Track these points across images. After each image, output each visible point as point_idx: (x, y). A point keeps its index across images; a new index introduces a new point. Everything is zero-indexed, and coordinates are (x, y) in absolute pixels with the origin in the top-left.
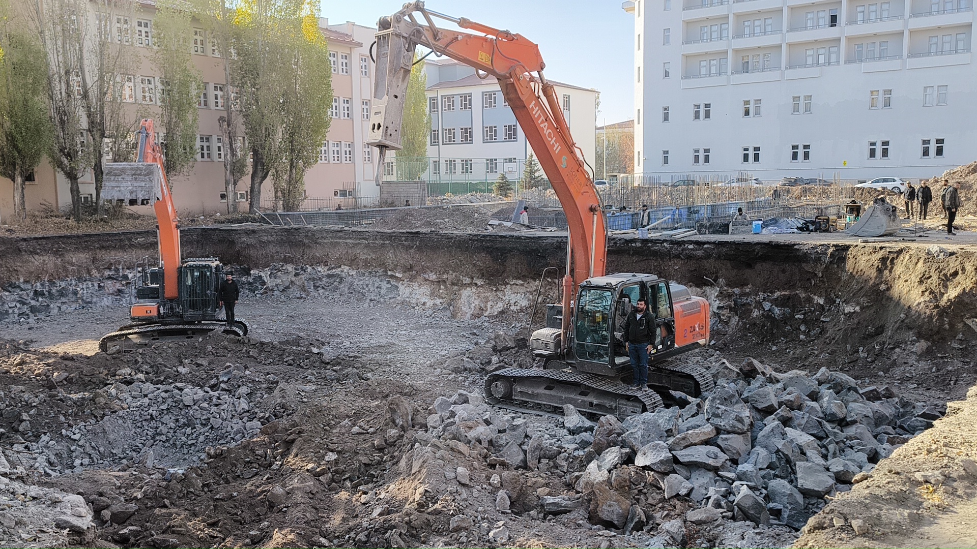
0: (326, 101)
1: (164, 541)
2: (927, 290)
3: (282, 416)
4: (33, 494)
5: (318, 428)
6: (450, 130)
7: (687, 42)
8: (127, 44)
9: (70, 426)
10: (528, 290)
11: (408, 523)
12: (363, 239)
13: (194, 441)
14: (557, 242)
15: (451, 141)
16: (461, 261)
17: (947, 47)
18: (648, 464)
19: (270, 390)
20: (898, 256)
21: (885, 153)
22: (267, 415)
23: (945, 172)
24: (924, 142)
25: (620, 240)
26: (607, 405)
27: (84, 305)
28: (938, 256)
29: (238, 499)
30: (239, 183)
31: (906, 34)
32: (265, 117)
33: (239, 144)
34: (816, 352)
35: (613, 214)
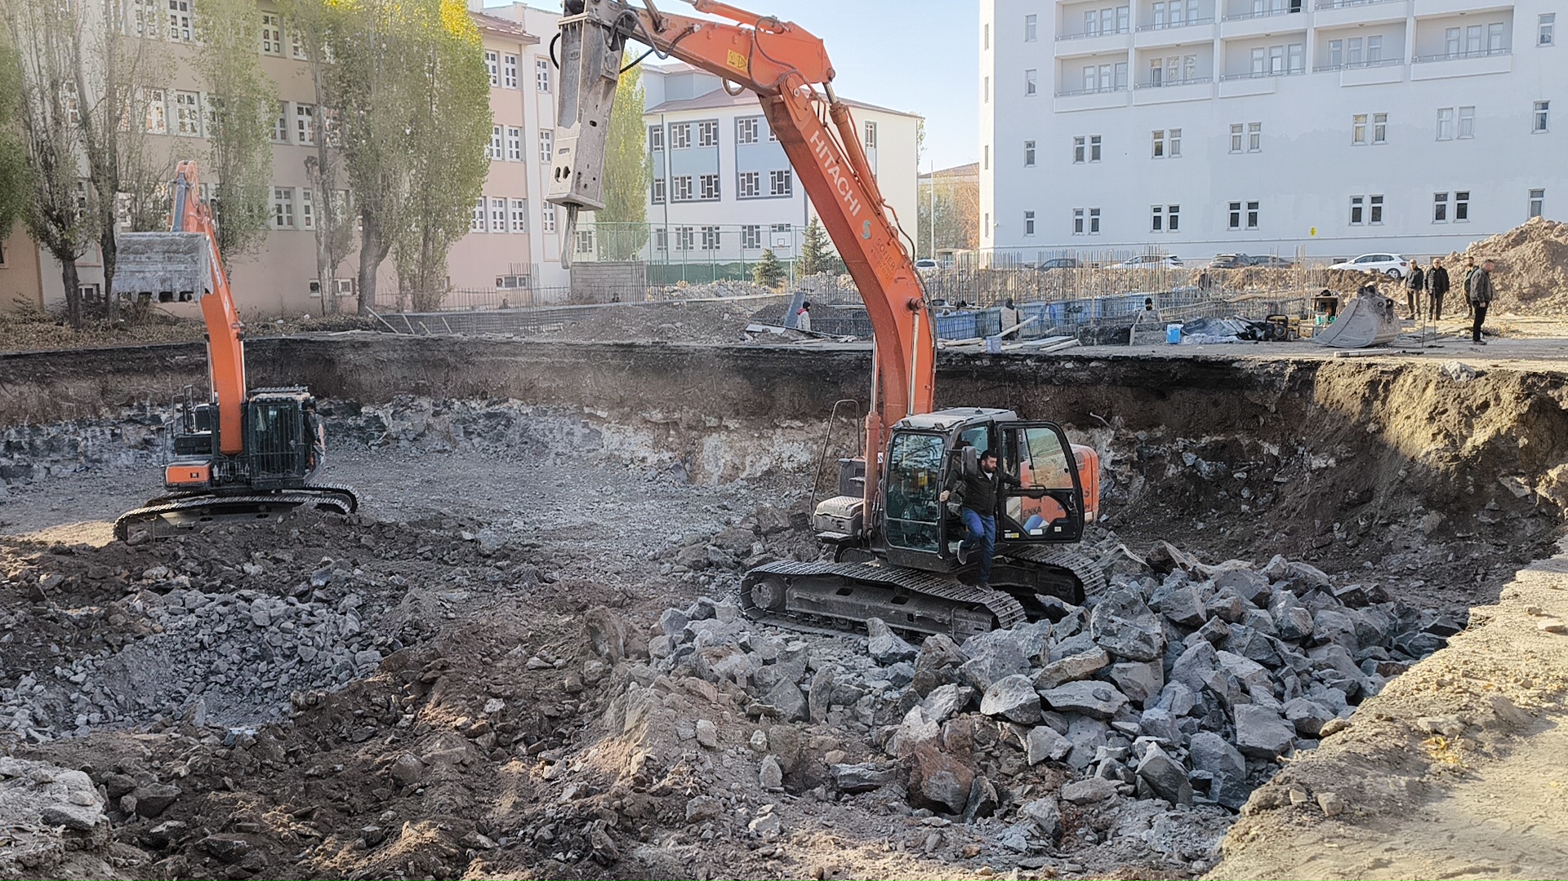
0: (482, 131)
1: (224, 844)
2: (1440, 432)
3: (415, 642)
4: (6, 770)
5: (473, 660)
6: (683, 179)
7: (1063, 36)
8: (153, 37)
9: (68, 660)
10: (811, 436)
11: (620, 810)
12: (543, 355)
13: (273, 684)
14: (857, 358)
15: (685, 196)
16: (702, 390)
17: (1474, 46)
18: (1001, 711)
19: (394, 600)
20: (1395, 378)
21: (1376, 215)
22: (390, 641)
23: (1471, 245)
24: (1438, 197)
25: (956, 355)
26: (937, 618)
27: (89, 465)
28: (1458, 377)
29: (343, 776)
30: (339, 265)
31: (1411, 24)
32: (381, 158)
33: (339, 202)
34: (1267, 532)
35: (946, 313)
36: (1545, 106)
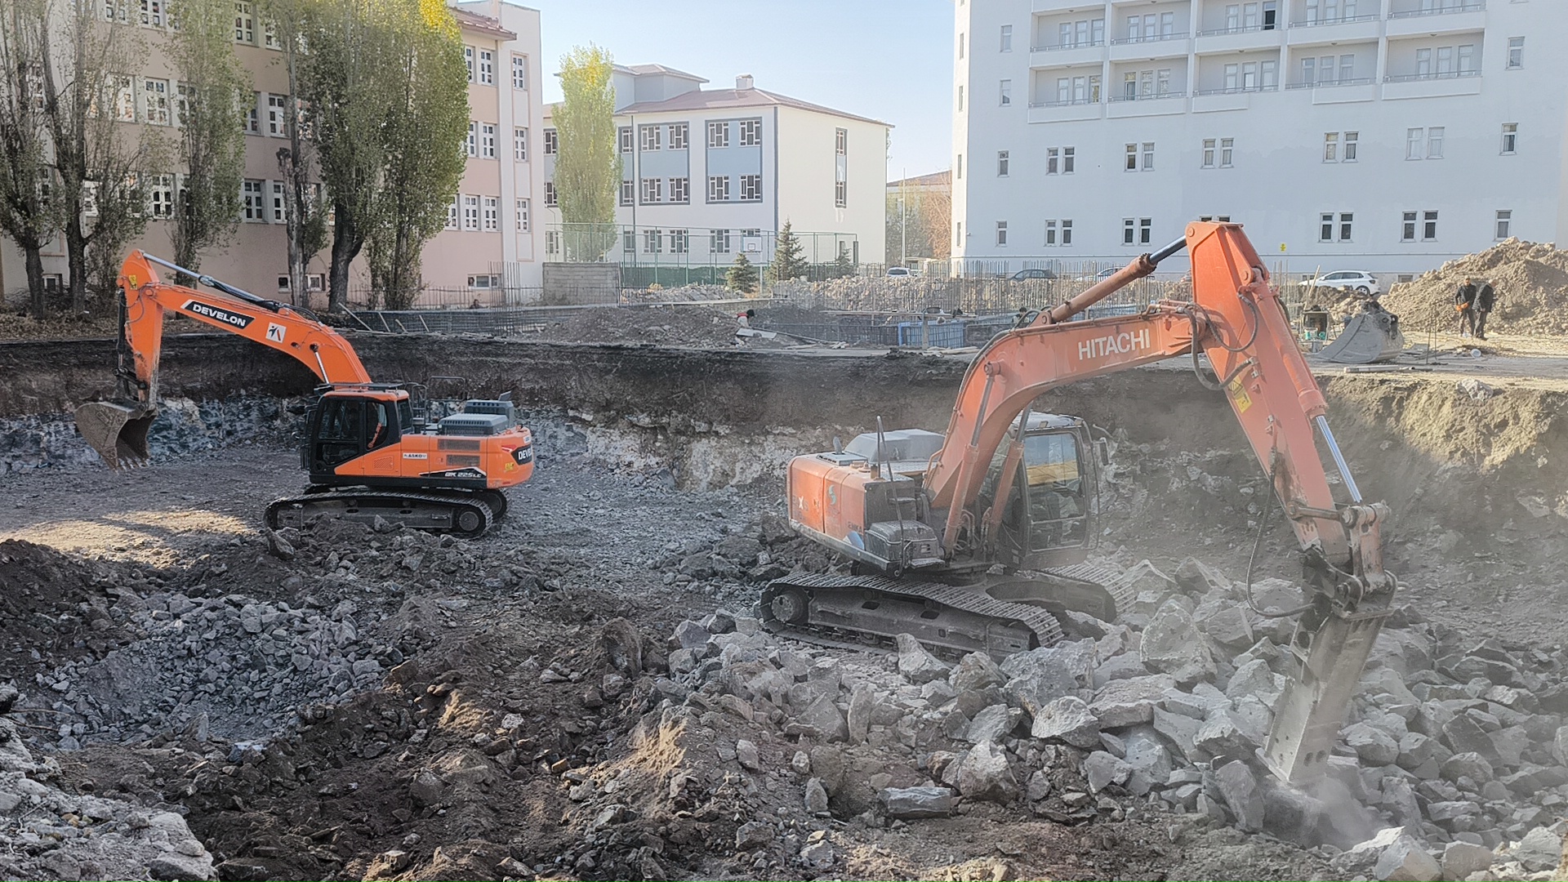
0: (460, 126)
1: (242, 870)
2: (1458, 450)
3: (416, 651)
4: (94, 812)
5: (483, 671)
6: (652, 181)
7: (1038, 47)
8: (123, 22)
9: (50, 667)
10: (804, 443)
11: (665, 836)
12: (527, 356)
13: (265, 694)
14: (853, 365)
15: (653, 199)
16: (691, 395)
17: (1444, 67)
18: (1057, 733)
19: (391, 607)
20: (1409, 395)
21: (1346, 232)
22: (390, 650)
23: (1445, 264)
24: (1407, 216)
25: (956, 363)
26: (970, 634)
27: (52, 461)
28: (1475, 395)
29: (359, 794)
30: (312, 260)
31: (1383, 44)
32: (357, 152)
33: (310, 194)
34: (1279, 548)
35: (941, 321)
36: (1513, 127)
